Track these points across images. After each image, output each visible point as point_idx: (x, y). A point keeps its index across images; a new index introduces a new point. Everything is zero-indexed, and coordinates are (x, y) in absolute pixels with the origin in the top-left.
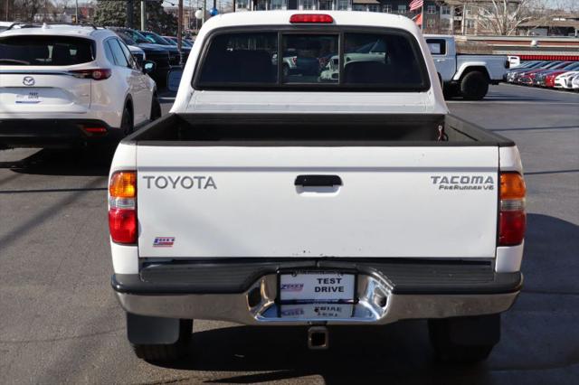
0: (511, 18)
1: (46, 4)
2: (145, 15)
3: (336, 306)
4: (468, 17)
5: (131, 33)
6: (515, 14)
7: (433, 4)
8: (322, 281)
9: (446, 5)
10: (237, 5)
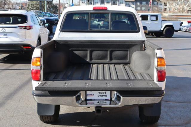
0: (185, 7)
1: (9, 2)
2: (46, 6)
3: (105, 101)
4: (169, 6)
5: (41, 13)
6: (187, 5)
7: (155, 1)
8: (100, 93)
9: (160, 2)
10: (81, 2)
